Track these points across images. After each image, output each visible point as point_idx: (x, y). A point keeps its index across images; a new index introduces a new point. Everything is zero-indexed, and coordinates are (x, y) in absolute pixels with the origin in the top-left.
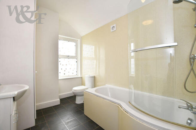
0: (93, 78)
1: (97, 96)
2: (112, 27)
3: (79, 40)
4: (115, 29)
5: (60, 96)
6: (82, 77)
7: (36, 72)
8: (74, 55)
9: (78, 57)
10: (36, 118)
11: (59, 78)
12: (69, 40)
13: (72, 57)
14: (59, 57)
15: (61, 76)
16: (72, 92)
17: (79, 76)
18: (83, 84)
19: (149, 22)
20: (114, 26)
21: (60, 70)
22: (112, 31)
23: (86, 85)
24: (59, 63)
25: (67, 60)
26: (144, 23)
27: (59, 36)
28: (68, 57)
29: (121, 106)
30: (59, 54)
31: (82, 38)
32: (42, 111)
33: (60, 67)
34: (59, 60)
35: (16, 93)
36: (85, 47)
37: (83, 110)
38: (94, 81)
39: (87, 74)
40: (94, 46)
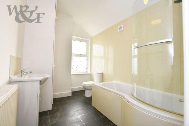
0: (101, 74)
1: (104, 89)
2: (119, 27)
3: (90, 40)
4: (122, 29)
5: (71, 90)
6: (91, 74)
7: (55, 66)
8: (85, 53)
9: (88, 55)
10: (52, 104)
11: (72, 74)
12: (81, 41)
13: (83, 56)
14: (72, 55)
15: (73, 72)
16: (82, 87)
17: (89, 73)
18: (92, 80)
19: (159, 21)
20: (121, 26)
21: (72, 67)
22: (119, 31)
23: (94, 81)
24: (72, 60)
25: (79, 58)
26: (153, 22)
27: (73, 37)
28: (80, 55)
29: (124, 97)
30: (72, 53)
31: (92, 39)
32: (57, 100)
33: (73, 63)
34: (72, 57)
35: (42, 78)
36: (94, 46)
37: (91, 102)
38: (102, 77)
39: (96, 71)
40: (103, 46)
